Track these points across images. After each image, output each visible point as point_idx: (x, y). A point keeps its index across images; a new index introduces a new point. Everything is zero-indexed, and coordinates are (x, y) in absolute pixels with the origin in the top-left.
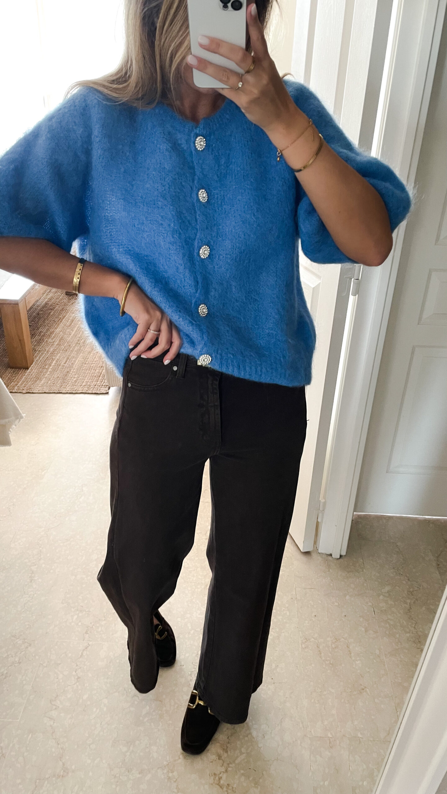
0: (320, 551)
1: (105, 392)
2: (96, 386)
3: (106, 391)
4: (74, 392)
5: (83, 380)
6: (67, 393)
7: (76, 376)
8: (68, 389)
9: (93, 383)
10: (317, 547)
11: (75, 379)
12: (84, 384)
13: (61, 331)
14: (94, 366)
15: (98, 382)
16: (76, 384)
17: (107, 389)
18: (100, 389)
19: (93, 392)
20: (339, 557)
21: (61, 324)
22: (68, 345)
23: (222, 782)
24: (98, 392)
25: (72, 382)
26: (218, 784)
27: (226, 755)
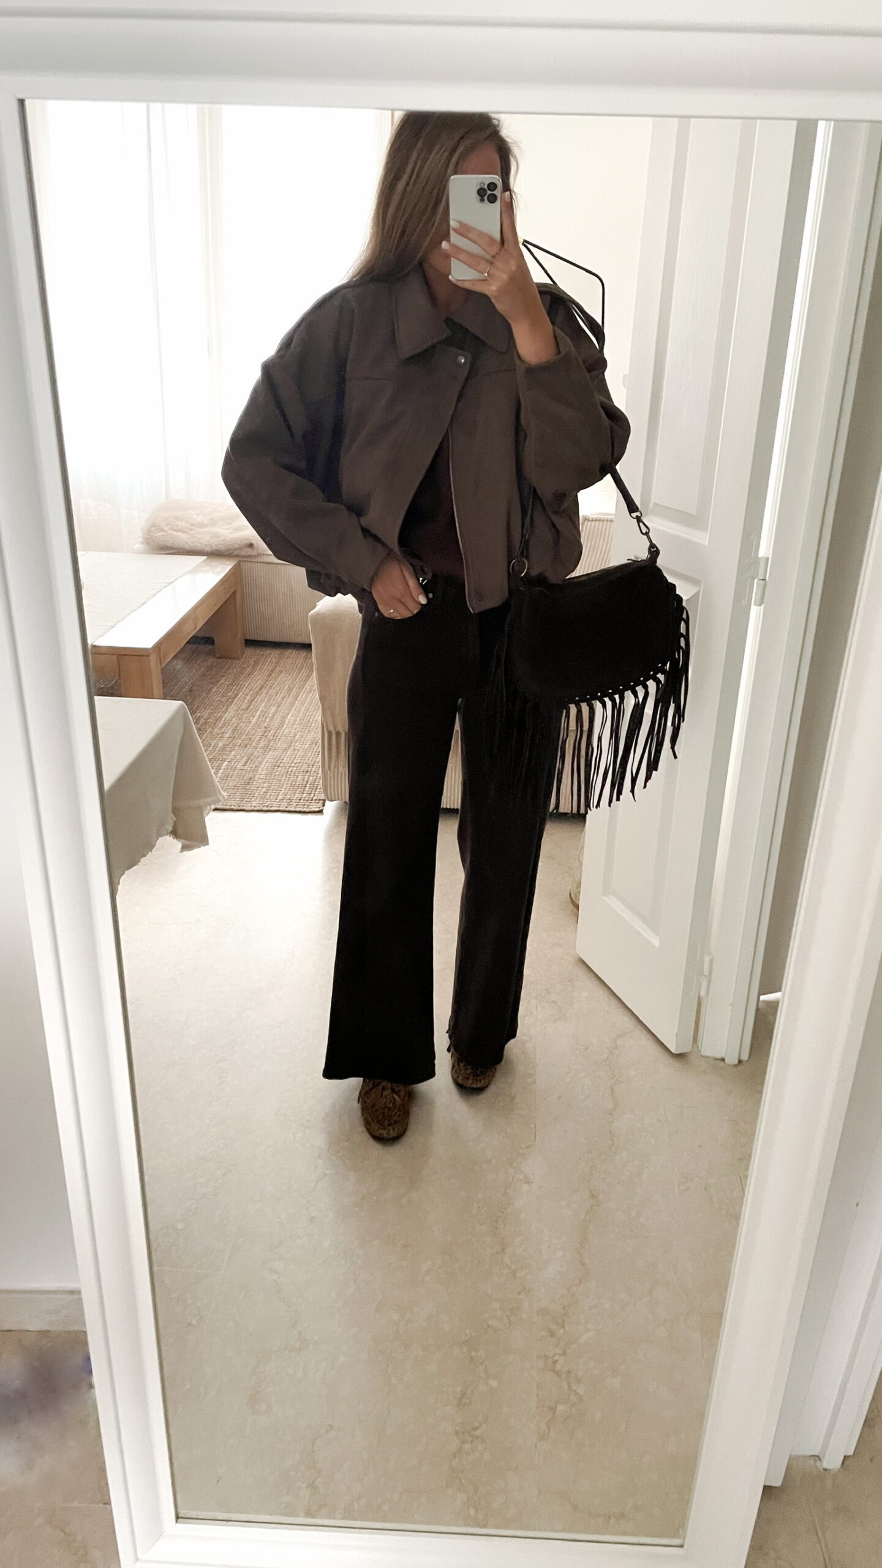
0: (704, 1053)
1: (317, 809)
2: (302, 801)
3: (319, 808)
4: (265, 809)
5: (278, 792)
6: (253, 811)
7: (265, 785)
8: (255, 804)
9: (296, 796)
10: (698, 1048)
11: (265, 789)
12: (280, 797)
13: (234, 716)
14: (294, 771)
15: (305, 795)
16: (268, 796)
17: (320, 804)
18: (308, 806)
19: (298, 809)
20: (736, 1062)
21: (232, 706)
22: (247, 737)
23: (558, 1367)
24: (305, 810)
25: (259, 794)
26: (553, 1371)
27: (562, 1331)
